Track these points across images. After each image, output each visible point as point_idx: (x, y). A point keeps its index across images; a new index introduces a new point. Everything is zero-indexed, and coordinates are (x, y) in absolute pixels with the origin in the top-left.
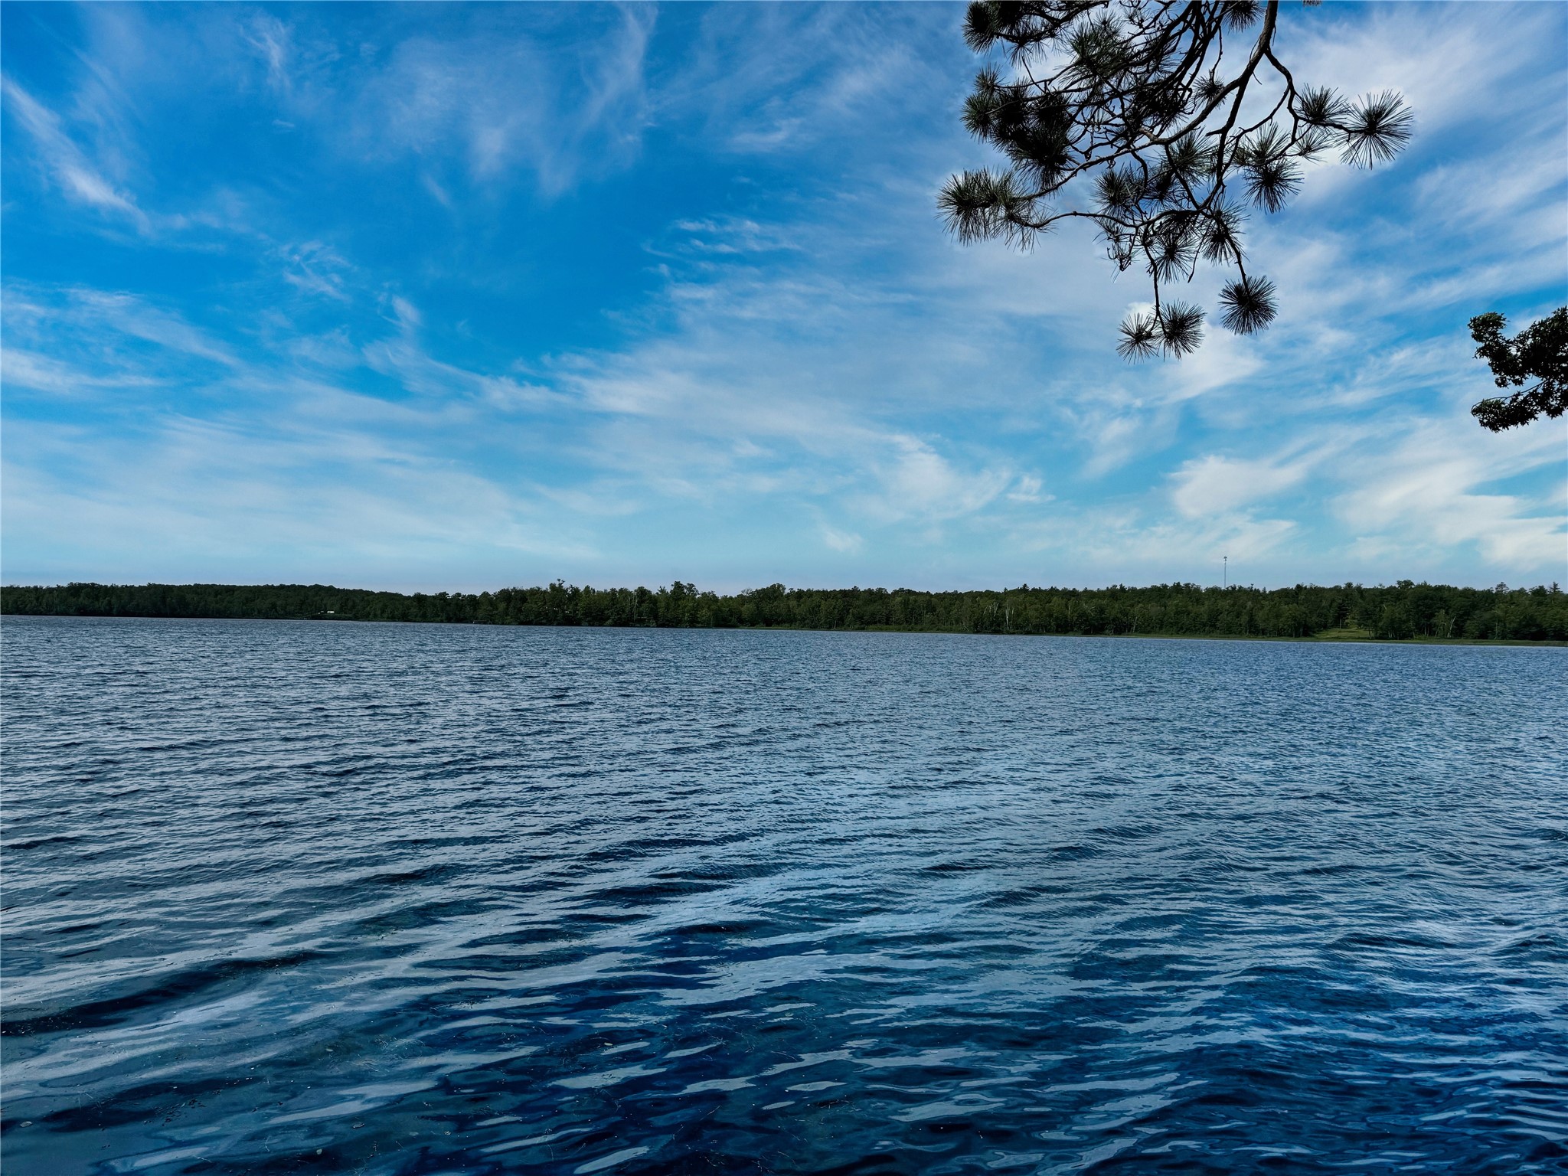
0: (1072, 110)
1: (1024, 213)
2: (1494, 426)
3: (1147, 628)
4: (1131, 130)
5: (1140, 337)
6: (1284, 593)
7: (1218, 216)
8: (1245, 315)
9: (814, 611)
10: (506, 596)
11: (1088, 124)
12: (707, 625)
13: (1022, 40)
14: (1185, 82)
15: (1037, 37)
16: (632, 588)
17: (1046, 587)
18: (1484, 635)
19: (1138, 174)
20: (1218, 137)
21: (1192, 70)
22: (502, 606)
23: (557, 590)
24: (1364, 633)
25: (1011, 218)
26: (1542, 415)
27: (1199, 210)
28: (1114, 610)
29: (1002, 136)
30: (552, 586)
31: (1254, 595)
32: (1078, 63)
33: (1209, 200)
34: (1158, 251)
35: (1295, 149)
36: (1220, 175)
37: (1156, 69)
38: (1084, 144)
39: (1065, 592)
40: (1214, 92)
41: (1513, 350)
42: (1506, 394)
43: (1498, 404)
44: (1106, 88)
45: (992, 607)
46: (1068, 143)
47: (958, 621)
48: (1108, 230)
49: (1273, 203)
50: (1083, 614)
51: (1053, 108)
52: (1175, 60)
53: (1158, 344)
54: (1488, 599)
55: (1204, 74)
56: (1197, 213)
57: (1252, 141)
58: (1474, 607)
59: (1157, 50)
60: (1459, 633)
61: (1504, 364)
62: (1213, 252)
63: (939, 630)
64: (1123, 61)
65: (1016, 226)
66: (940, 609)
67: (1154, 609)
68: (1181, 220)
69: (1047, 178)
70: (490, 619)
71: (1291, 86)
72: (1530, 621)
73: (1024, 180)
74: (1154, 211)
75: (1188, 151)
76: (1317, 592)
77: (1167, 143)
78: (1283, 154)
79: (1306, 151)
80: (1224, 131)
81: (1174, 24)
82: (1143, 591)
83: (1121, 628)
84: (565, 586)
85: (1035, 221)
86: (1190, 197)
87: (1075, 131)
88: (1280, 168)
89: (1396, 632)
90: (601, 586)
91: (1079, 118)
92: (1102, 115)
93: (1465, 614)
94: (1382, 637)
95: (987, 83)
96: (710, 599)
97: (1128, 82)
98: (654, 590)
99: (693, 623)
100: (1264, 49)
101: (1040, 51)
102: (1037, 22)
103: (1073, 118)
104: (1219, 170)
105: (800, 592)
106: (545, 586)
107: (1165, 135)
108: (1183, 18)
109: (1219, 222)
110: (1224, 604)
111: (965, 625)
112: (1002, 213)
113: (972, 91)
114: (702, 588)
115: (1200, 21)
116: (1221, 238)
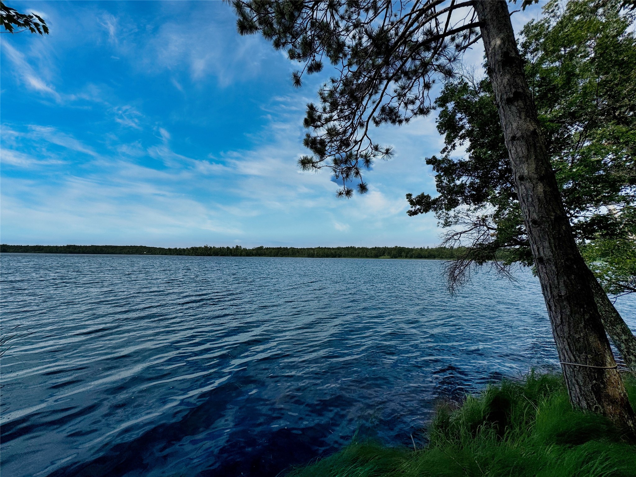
0: (327, 143)
1: (316, 165)
2: (410, 215)
3: (345, 256)
4: (339, 148)
5: (340, 194)
6: (373, 248)
7: (357, 169)
8: (362, 190)
9: (271, 252)
10: (193, 249)
11: (330, 146)
12: (244, 256)
13: (316, 127)
14: (350, 139)
15: (319, 127)
16: (225, 247)
17: (324, 247)
18: (411, 257)
19: (341, 158)
20: (356, 152)
21: (352, 137)
22: (192, 251)
23: (206, 247)
24: (388, 257)
25: (313, 166)
26: (420, 213)
27: (353, 167)
28: (338, 252)
29: (311, 148)
30: (205, 246)
31: (367, 249)
32: (327, 133)
33: (355, 165)
34: (345, 175)
35: (372, 155)
36: (357, 160)
37: (344, 136)
38: (329, 151)
39: (328, 248)
40: (356, 142)
41: (414, 200)
42: (413, 209)
43: (411, 211)
44: (333, 139)
45: (312, 251)
46: (326, 150)
47: (304, 255)
48: (334, 170)
49: (368, 166)
50: (332, 253)
51: (322, 142)
52: (348, 134)
53: (344, 195)
54: (412, 250)
55: (354, 138)
56: (352, 168)
57: (364, 153)
58: (409, 251)
59: (345, 132)
60: (406, 257)
61: (412, 203)
62: (356, 176)
63: (300, 257)
64: (338, 134)
65: (314, 168)
66: (300, 252)
67: (346, 252)
68: (349, 169)
69: (321, 158)
70: (188, 255)
71: (371, 142)
72: (419, 254)
73: (316, 158)
74: (343, 166)
75: (351, 154)
76: (379, 248)
77: (346, 152)
78: (370, 156)
79: (374, 156)
80: (358, 151)
81: (348, 127)
82: (344, 248)
83: (340, 256)
84: (208, 246)
85: (318, 167)
86: (351, 164)
87: (327, 148)
88: (370, 159)
89: (394, 257)
90: (217, 246)
91: (328, 145)
92: (333, 145)
93: (408, 253)
94: (392, 258)
95: (308, 136)
96: (245, 250)
97: (338, 138)
98: (231, 248)
99: (241, 255)
100: (365, 134)
101: (320, 130)
102: (319, 123)
103: (327, 145)
104: (357, 159)
105: (267, 248)
106: (203, 246)
107: (346, 151)
108: (349, 126)
109: (357, 170)
110: (361, 251)
111: (306, 256)
112: (311, 165)
113: (305, 137)
114: (243, 247)
115: (353, 126)
116: (357, 173)
